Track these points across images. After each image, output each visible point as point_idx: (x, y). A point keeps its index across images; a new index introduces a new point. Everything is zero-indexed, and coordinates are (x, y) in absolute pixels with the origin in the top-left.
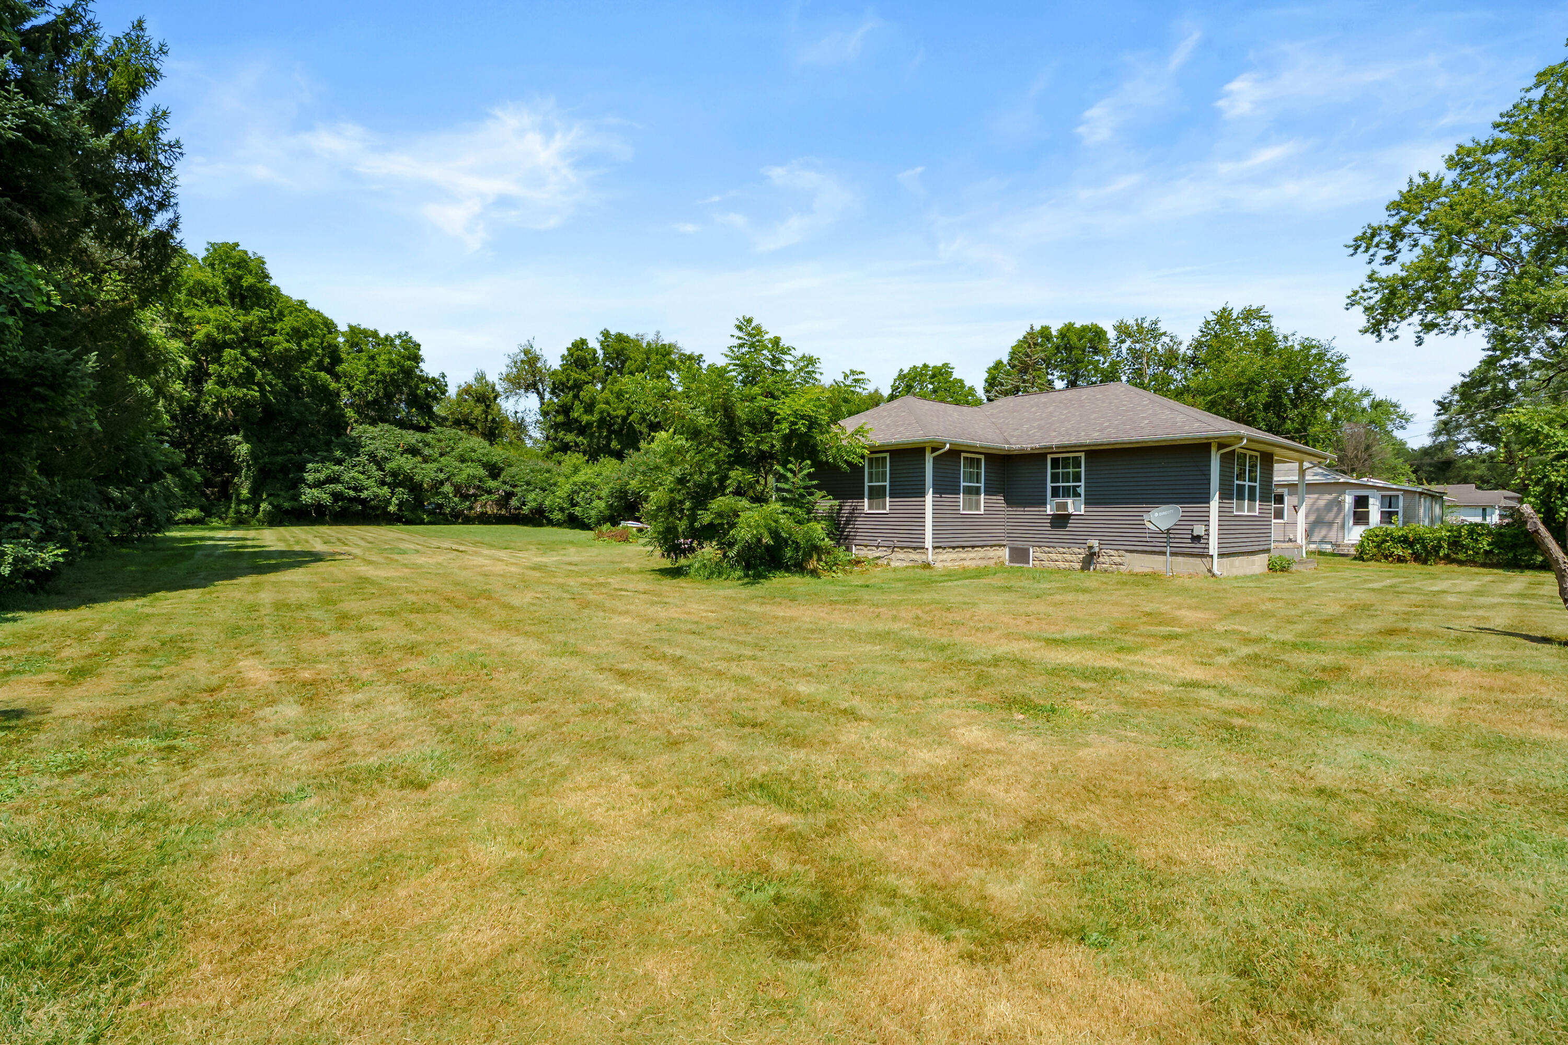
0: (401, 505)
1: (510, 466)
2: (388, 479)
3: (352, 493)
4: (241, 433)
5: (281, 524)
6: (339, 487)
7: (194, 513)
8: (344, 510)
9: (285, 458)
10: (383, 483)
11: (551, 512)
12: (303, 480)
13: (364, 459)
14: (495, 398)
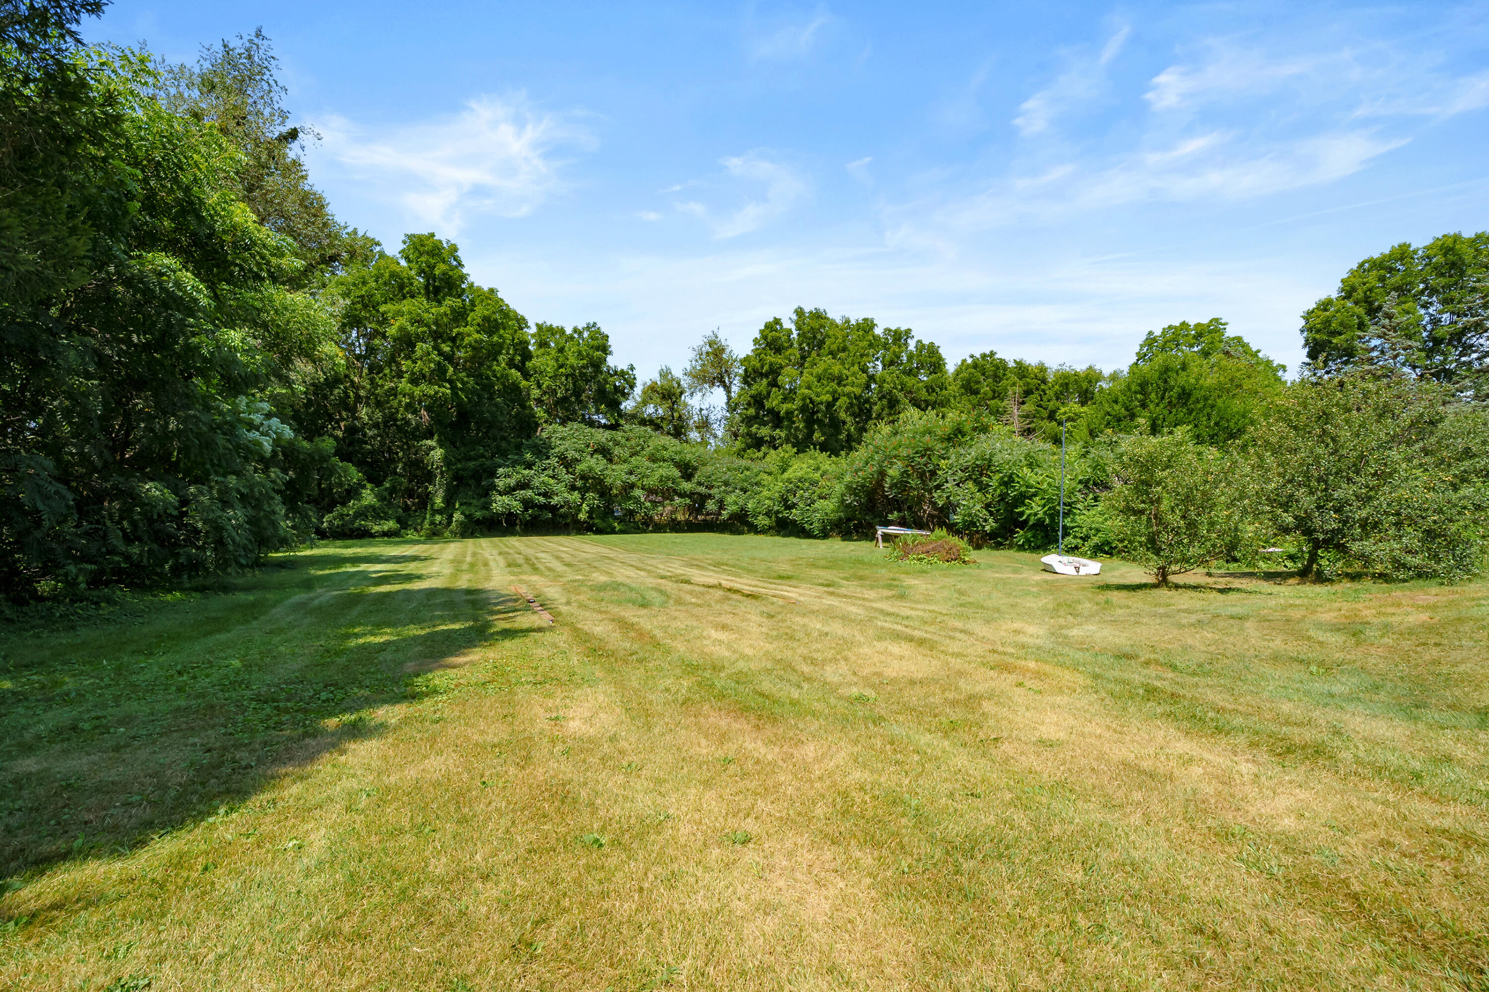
0: (590, 512)
1: (704, 465)
2: (579, 483)
3: (542, 499)
4: (436, 437)
5: (472, 535)
6: (529, 493)
7: (391, 524)
8: (534, 518)
9: (478, 463)
10: (573, 488)
11: (755, 516)
12: (494, 487)
13: (554, 461)
14: (681, 393)
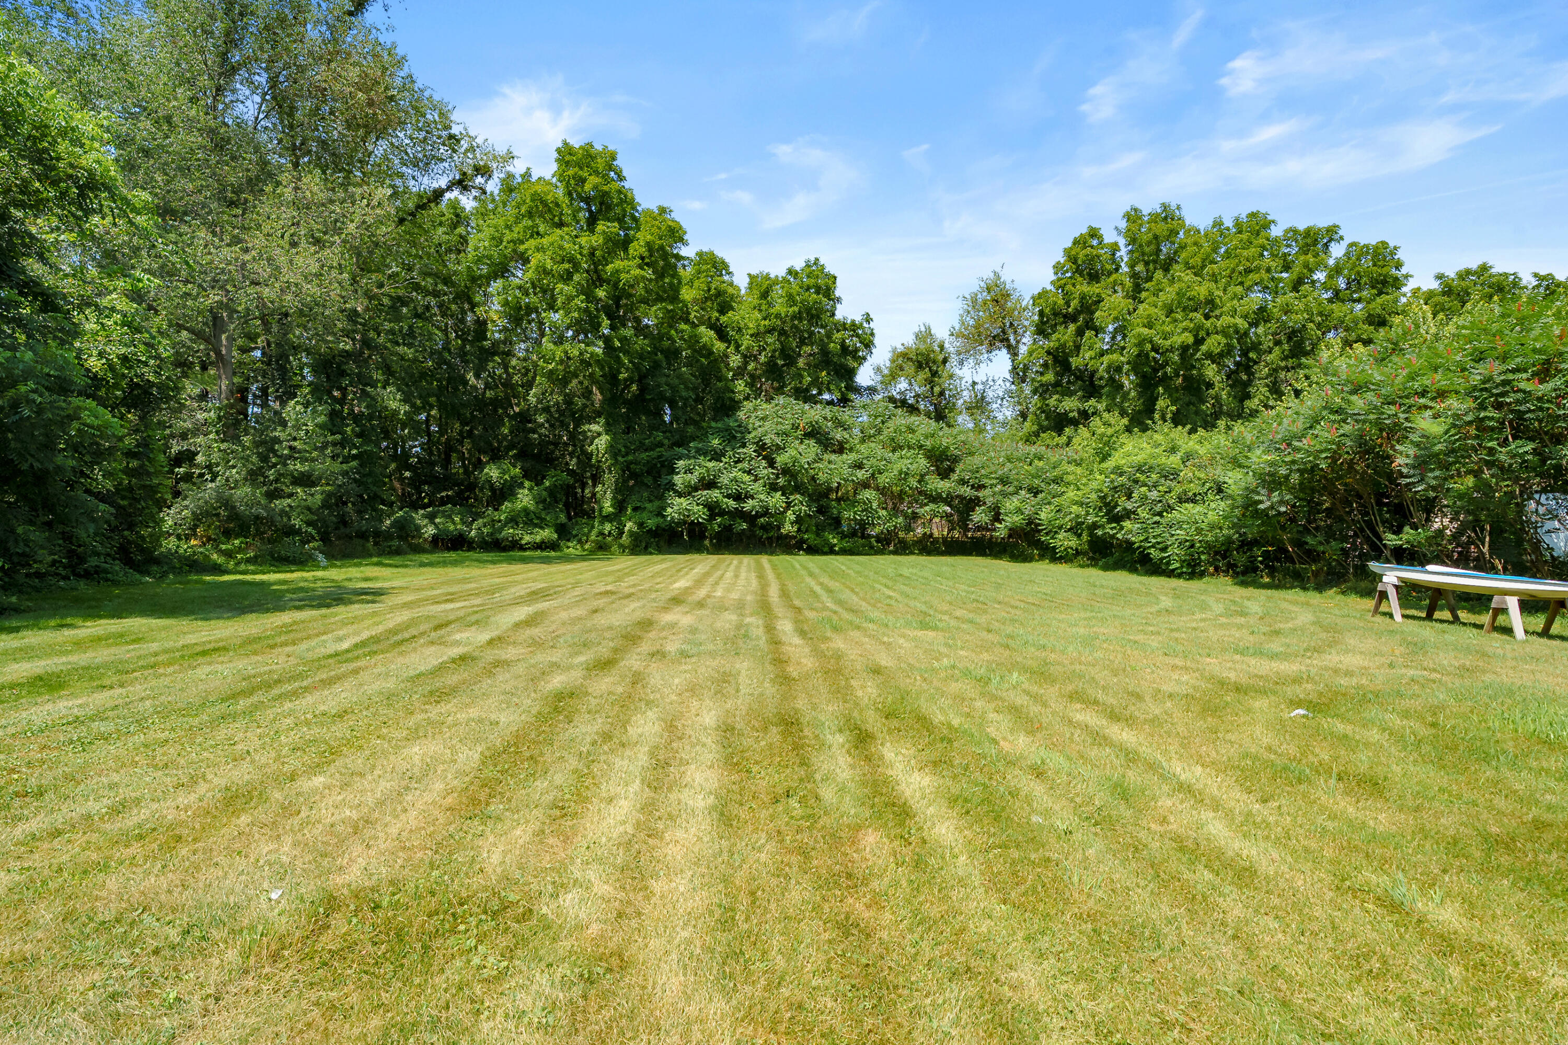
0: (799, 520)
1: (971, 454)
2: (781, 481)
3: (732, 503)
4: (602, 421)
5: (645, 551)
6: (715, 494)
7: (546, 534)
8: (727, 529)
9: (653, 454)
10: (773, 487)
12: (671, 486)
13: (750, 450)
14: (945, 361)
